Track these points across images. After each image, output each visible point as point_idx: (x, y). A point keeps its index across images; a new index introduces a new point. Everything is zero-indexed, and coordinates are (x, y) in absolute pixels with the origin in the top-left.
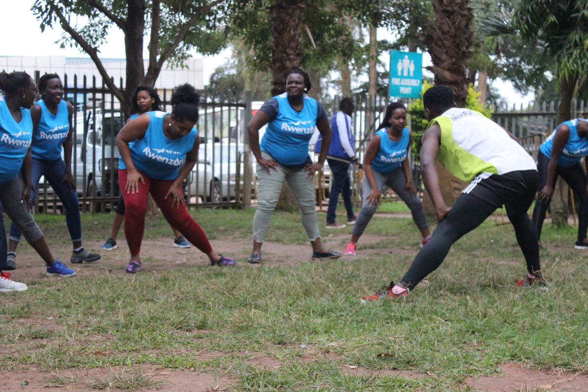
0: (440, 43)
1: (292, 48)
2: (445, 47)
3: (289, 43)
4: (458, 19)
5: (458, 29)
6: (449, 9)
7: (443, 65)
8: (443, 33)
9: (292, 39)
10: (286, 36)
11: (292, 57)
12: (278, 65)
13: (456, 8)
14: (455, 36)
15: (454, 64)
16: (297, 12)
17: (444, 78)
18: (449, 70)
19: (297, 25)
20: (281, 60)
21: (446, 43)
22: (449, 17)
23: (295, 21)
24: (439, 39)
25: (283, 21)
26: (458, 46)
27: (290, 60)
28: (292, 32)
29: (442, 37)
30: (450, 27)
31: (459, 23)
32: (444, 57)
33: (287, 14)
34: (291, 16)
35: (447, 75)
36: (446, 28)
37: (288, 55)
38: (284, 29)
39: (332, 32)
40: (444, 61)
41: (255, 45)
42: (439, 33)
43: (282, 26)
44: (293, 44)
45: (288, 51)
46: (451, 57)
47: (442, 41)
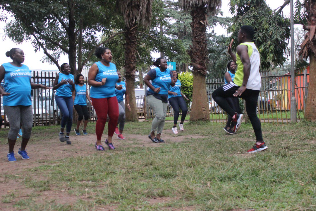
0: (195, 54)
1: (133, 59)
2: (197, 55)
3: (132, 57)
4: (202, 44)
5: (202, 48)
6: (198, 40)
7: (197, 62)
8: (197, 50)
9: (133, 56)
10: (130, 55)
11: (133, 63)
12: (127, 66)
13: (201, 40)
14: (201, 51)
15: (201, 62)
16: (134, 45)
17: (198, 67)
18: (199, 64)
19: (134, 51)
20: (129, 64)
21: (198, 54)
22: (198, 44)
23: (133, 49)
24: (195, 52)
25: (129, 49)
26: (202, 55)
27: (132, 64)
28: (133, 53)
29: (196, 51)
30: (199, 47)
31: (203, 46)
32: (197, 59)
33: (131, 47)
34: (132, 47)
35: (199, 66)
36: (197, 48)
37: (131, 62)
38: (129, 52)
39: (144, 55)
40: (197, 61)
41: (115, 60)
42: (195, 50)
43: (128, 51)
44: (133, 58)
45: (131, 60)
46: (200, 59)
47: (196, 53)
